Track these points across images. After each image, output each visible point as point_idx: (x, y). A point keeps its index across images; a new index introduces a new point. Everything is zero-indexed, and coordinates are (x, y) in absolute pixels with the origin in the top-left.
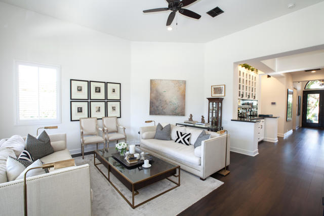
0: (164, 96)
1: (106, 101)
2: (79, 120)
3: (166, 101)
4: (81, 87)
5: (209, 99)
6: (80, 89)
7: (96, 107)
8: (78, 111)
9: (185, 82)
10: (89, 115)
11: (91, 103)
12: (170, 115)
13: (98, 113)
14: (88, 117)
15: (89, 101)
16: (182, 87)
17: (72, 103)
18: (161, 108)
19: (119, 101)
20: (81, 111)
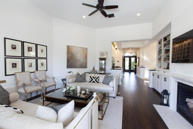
0: (76, 56)
1: (37, 58)
2: (14, 75)
3: (76, 60)
4: (15, 46)
5: (100, 59)
6: (14, 48)
7: (29, 63)
8: (13, 67)
9: (87, 49)
10: (23, 70)
11: (25, 59)
12: (79, 68)
13: (31, 68)
14: (22, 71)
15: (23, 58)
16: (85, 52)
17: (7, 59)
18: (74, 64)
19: (46, 58)
20: (16, 67)
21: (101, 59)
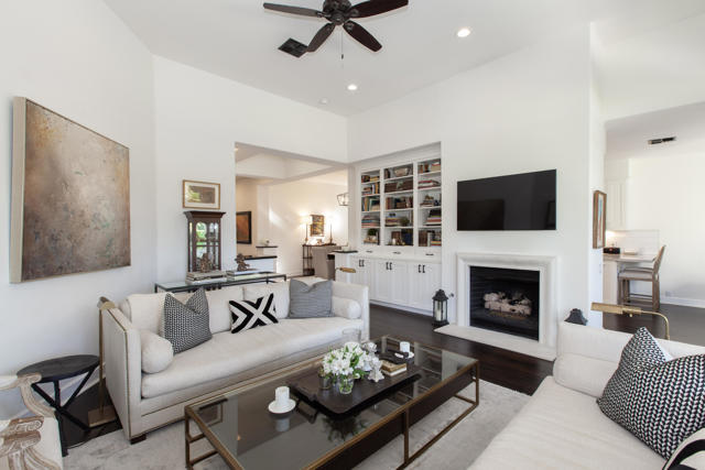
3: (81, 214)
9: (125, 152)
21: (195, 216)
